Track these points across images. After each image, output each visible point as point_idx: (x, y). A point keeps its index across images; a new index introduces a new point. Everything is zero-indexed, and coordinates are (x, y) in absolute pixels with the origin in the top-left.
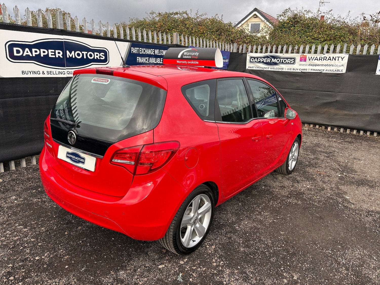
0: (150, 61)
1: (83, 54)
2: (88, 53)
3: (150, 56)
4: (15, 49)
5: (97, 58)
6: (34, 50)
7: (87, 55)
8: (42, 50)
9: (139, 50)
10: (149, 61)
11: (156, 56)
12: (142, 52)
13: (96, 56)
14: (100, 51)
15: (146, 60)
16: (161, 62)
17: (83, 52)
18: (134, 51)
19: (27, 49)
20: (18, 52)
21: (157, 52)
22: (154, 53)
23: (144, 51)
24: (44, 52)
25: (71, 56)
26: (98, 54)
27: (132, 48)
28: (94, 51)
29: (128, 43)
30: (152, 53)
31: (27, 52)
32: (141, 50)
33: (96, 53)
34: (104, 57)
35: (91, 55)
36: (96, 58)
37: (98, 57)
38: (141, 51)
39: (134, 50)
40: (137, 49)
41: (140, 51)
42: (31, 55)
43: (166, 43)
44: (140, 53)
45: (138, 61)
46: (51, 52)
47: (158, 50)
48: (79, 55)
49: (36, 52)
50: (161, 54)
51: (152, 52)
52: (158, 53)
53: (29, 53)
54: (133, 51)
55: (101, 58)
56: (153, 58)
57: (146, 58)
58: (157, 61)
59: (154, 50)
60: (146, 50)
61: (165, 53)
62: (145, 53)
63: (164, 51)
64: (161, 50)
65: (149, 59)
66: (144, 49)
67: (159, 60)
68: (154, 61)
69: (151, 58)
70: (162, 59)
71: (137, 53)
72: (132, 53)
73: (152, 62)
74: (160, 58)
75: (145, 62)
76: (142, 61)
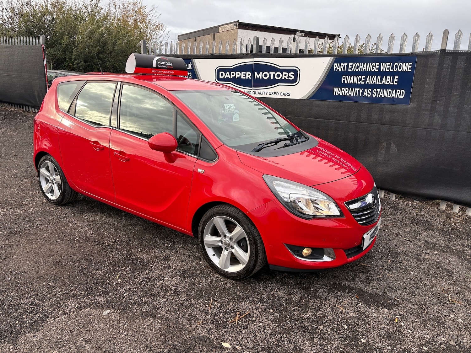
0: (367, 81)
3: (368, 74)
4: (221, 73)
6: (232, 73)
7: (274, 75)
8: (237, 73)
9: (348, 66)
10: (365, 81)
11: (382, 74)
12: (354, 68)
13: (285, 76)
15: (360, 80)
16: (393, 82)
17: (270, 73)
18: (338, 68)
20: (222, 75)
21: (386, 66)
22: (379, 69)
23: (358, 67)
24: (238, 74)
25: (258, 77)
26: (287, 74)
27: (335, 64)
28: (282, 71)
29: (330, 58)
30: (373, 69)
31: (228, 75)
32: (350, 65)
33: (284, 73)
34: (293, 77)
35: (278, 76)
36: (283, 78)
37: (286, 77)
38: (351, 67)
39: (339, 67)
40: (345, 65)
41: (350, 67)
42: (230, 77)
44: (349, 70)
45: (344, 81)
46: (243, 74)
47: (389, 64)
48: (266, 75)
49: (233, 74)
50: (395, 70)
51: (374, 67)
52: (389, 69)
53: (229, 76)
54: (336, 69)
55: (289, 78)
56: (375, 77)
57: (360, 77)
58: (385, 82)
59: (378, 64)
60: (361, 66)
61: (406, 67)
62: (360, 70)
63: (404, 64)
64: (397, 64)
65: (366, 79)
66: (358, 64)
67: (388, 79)
68: (376, 82)
69: (371, 77)
70: (397, 77)
71: (343, 70)
72: (334, 70)
73: (371, 83)
74: (392, 77)
75: (356, 83)
76: (351, 81)
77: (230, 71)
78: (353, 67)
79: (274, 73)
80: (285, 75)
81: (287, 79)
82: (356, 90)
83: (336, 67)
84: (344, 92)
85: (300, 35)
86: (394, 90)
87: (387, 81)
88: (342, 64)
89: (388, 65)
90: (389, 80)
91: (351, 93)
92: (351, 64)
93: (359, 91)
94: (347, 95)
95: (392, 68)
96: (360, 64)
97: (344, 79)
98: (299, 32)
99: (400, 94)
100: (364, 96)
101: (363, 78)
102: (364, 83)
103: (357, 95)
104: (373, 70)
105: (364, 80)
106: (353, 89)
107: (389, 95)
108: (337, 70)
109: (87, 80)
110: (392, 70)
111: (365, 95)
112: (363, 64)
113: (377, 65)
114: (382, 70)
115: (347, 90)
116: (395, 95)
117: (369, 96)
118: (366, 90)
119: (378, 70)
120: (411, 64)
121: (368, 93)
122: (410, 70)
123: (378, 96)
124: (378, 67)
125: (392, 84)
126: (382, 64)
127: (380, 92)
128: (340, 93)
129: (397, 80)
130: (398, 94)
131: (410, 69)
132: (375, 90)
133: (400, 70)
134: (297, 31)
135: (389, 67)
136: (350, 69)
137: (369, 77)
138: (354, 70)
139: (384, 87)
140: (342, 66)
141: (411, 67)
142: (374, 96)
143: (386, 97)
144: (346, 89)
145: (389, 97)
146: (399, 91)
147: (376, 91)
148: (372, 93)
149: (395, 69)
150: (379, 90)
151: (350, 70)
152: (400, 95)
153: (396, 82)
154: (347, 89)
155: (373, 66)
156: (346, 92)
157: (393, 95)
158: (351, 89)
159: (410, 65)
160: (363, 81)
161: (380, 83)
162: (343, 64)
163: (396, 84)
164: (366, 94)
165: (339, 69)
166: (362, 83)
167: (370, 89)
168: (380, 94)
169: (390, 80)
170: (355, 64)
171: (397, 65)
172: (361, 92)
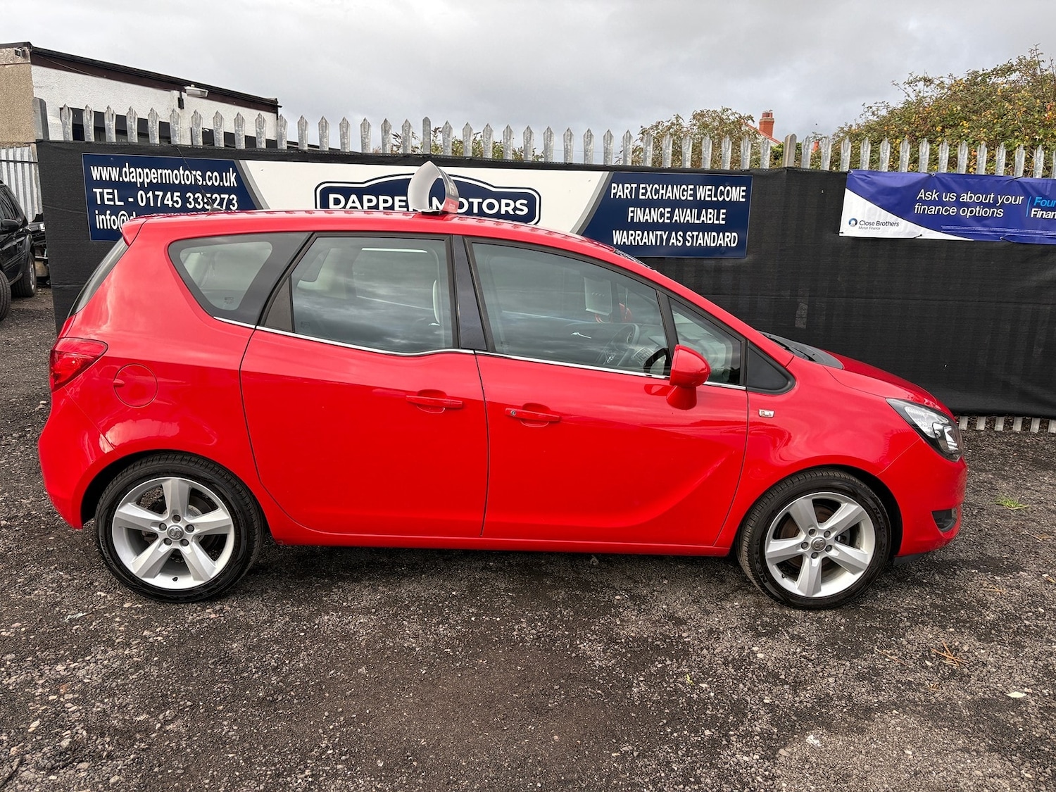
0: (675, 218)
1: (471, 205)
2: (483, 201)
3: (675, 204)
4: (332, 197)
5: (506, 211)
6: (365, 198)
8: (381, 198)
9: (637, 189)
10: (671, 218)
11: (701, 205)
12: (649, 193)
13: (506, 206)
14: (515, 197)
15: (662, 215)
16: (718, 219)
17: (471, 200)
18: (619, 194)
19: (353, 197)
21: (704, 192)
22: (694, 195)
23: (657, 191)
24: (385, 201)
26: (511, 202)
27: (614, 185)
29: (602, 173)
31: (354, 202)
32: (643, 188)
33: (504, 202)
34: (526, 210)
35: (491, 206)
36: (503, 212)
37: (510, 210)
38: (644, 191)
39: (621, 191)
40: (632, 188)
41: (642, 191)
42: (360, 208)
43: (748, 168)
44: (641, 197)
45: (632, 218)
46: (400, 201)
47: (710, 187)
48: (460, 205)
49: (370, 201)
50: (721, 199)
51: (685, 193)
52: (710, 196)
53: (357, 205)
54: (615, 194)
55: (517, 212)
56: (689, 210)
57: (661, 209)
58: (705, 219)
59: (692, 187)
60: (663, 189)
61: (737, 194)
62: (660, 198)
63: (734, 188)
64: (722, 188)
65: (672, 213)
66: (656, 186)
67: (710, 213)
68: (689, 218)
69: (680, 209)
70: (724, 211)
71: (629, 197)
72: (612, 197)
73: (682, 221)
74: (716, 211)
75: (655, 221)
76: (646, 217)
77: (360, 193)
78: (648, 191)
79: (480, 200)
80: (508, 205)
81: (512, 212)
82: (657, 235)
83: (615, 191)
84: (634, 239)
85: (199, 93)
86: (721, 234)
87: (709, 217)
88: (626, 185)
89: (709, 190)
90: (711, 216)
91: (646, 240)
92: (644, 186)
93: (661, 235)
94: (640, 244)
95: (716, 196)
96: (661, 186)
97: (632, 214)
98: (192, 85)
99: (729, 239)
100: (670, 244)
101: (668, 212)
102: (669, 221)
103: (658, 244)
104: (683, 198)
105: (669, 215)
106: (651, 232)
107: (714, 243)
108: (617, 197)
109: (314, 232)
110: (716, 199)
111: (673, 243)
112: (665, 186)
113: (691, 190)
114: (698, 198)
115: (639, 235)
116: (722, 242)
117: (680, 244)
118: (674, 233)
119: (692, 198)
120: (744, 188)
121: (677, 239)
122: (744, 200)
123: (694, 245)
124: (692, 192)
125: (716, 222)
126: (698, 187)
127: (697, 236)
128: (626, 240)
129: (724, 216)
130: (728, 240)
131: (743, 197)
132: (689, 233)
133: (727, 199)
134: (189, 83)
135: (710, 193)
136: (643, 194)
137: (677, 210)
138: (651, 198)
139: (704, 228)
140: (627, 188)
141: (744, 194)
142: (688, 245)
143: (709, 245)
144: (638, 232)
145: (713, 245)
146: (729, 234)
147: (691, 235)
148: (685, 239)
149: (721, 197)
150: (695, 233)
151: (643, 197)
152: (730, 241)
153: (723, 219)
154: (640, 232)
155: (684, 190)
156: (637, 238)
157: (719, 242)
158: (646, 232)
159: (743, 191)
160: (668, 218)
161: (698, 222)
162: (628, 185)
163: (724, 222)
164: (674, 241)
165: (621, 194)
166: (666, 221)
167: (681, 233)
168: (699, 242)
169: (713, 216)
170: (651, 185)
171: (723, 190)
172: (665, 237)
